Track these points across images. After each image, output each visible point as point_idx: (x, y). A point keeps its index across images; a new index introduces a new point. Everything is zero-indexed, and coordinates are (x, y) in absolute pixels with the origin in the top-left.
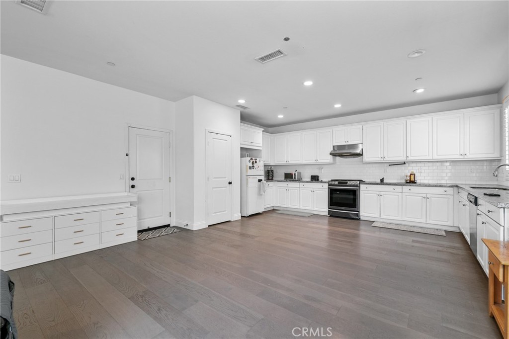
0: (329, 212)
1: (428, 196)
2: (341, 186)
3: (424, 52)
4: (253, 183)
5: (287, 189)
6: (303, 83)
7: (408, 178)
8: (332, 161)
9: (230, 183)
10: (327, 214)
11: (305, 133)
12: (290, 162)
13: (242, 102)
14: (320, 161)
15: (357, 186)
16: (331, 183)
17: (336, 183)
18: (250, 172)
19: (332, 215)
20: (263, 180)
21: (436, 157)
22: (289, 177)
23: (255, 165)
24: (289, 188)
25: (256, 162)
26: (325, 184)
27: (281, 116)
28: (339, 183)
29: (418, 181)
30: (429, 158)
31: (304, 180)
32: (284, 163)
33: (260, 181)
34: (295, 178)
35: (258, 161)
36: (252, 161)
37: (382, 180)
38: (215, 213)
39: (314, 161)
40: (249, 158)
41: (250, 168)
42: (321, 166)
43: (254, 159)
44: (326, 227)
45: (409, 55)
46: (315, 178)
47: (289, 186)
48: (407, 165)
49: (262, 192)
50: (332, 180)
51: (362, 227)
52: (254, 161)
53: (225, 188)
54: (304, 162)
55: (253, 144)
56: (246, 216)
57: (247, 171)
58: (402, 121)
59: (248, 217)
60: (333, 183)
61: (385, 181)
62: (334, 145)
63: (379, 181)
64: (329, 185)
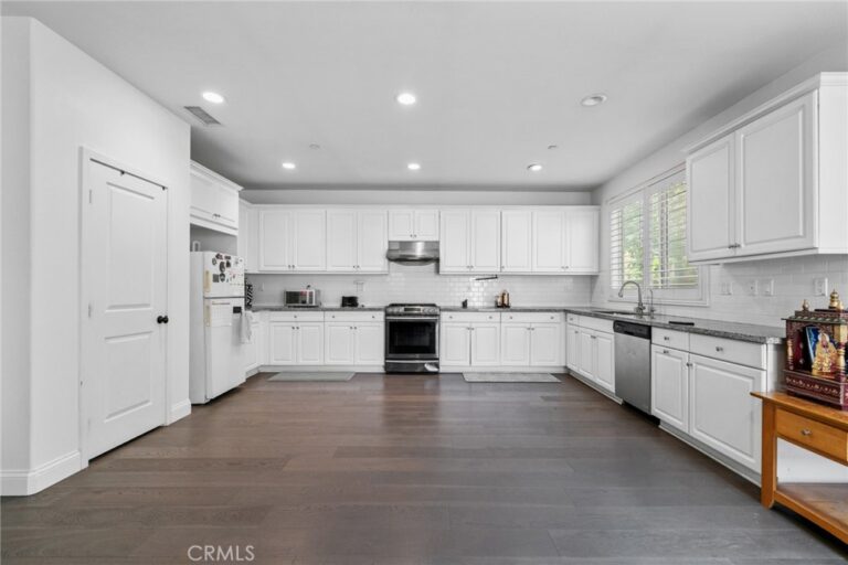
0: (386, 366)
1: (533, 326)
2: (409, 315)
3: (605, 98)
4: (222, 317)
5: (295, 325)
6: (395, 98)
7: (499, 300)
8: (386, 269)
9: (162, 320)
10: (382, 370)
11: (332, 211)
12: (297, 268)
13: (212, 98)
14: (364, 269)
15: (436, 315)
16: (390, 310)
17: (402, 310)
18: (216, 289)
19: (390, 371)
20: (243, 308)
21: (537, 270)
22: (294, 300)
23: (227, 271)
24: (299, 325)
25: (228, 265)
26: (378, 313)
27: (289, 166)
28: (406, 310)
29: (513, 304)
30: (527, 270)
31: (325, 305)
32: (284, 269)
33: (237, 310)
34: (311, 302)
35: (232, 261)
36: (219, 261)
37: (465, 304)
38: (110, 416)
39: (351, 269)
40: (213, 255)
41: (216, 279)
42: (359, 278)
43: (224, 255)
44: (380, 398)
45: (583, 100)
46: (350, 302)
47: (298, 319)
48: (499, 280)
49: (245, 339)
50: (393, 305)
51: (444, 387)
52: (225, 261)
53: (146, 336)
54: (331, 269)
55: (218, 220)
56: (203, 401)
57: (206, 286)
58: (494, 211)
59: (207, 404)
60: (396, 310)
61: (469, 304)
62: (392, 239)
63: (460, 305)
64: (387, 315)
